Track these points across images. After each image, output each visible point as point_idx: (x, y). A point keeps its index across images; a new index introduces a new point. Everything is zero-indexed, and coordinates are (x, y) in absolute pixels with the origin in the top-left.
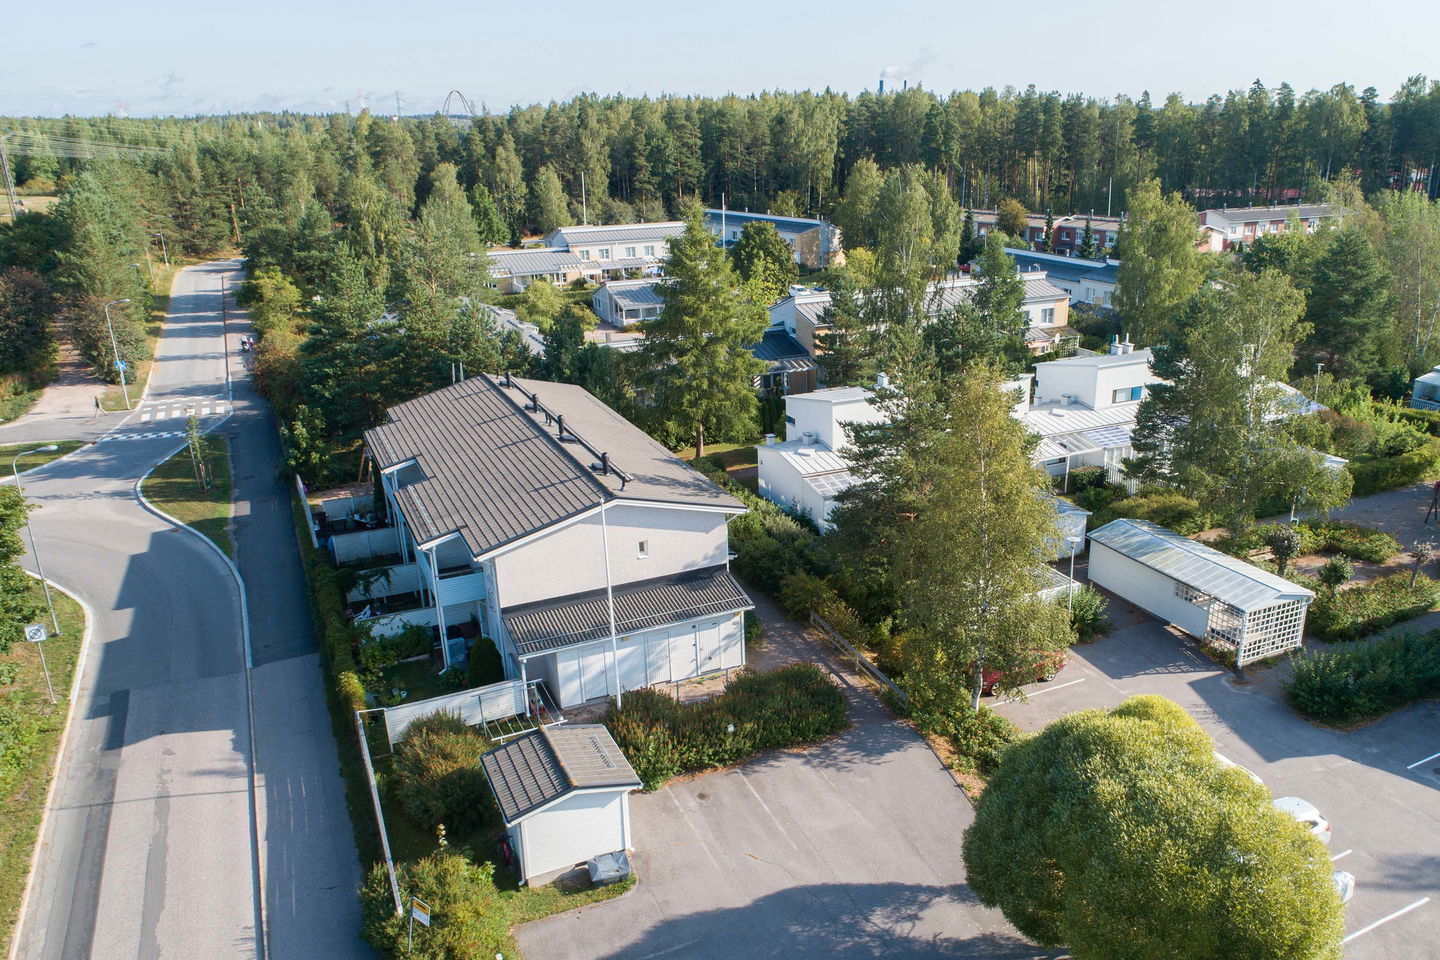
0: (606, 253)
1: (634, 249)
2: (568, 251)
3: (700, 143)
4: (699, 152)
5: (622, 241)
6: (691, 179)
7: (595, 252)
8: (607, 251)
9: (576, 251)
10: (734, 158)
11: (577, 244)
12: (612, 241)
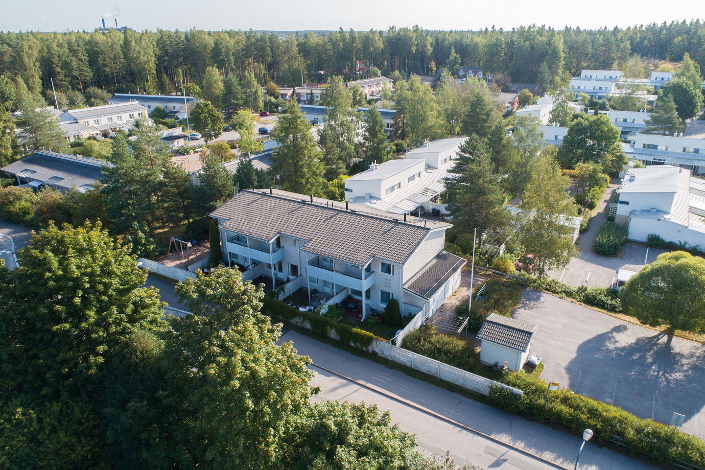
0: (97, 122)
1: (111, 118)
2: (77, 122)
3: (87, 59)
4: (88, 63)
5: (105, 114)
6: (87, 78)
7: (91, 122)
8: (98, 120)
9: (82, 122)
10: (107, 66)
11: (82, 118)
12: (100, 115)
